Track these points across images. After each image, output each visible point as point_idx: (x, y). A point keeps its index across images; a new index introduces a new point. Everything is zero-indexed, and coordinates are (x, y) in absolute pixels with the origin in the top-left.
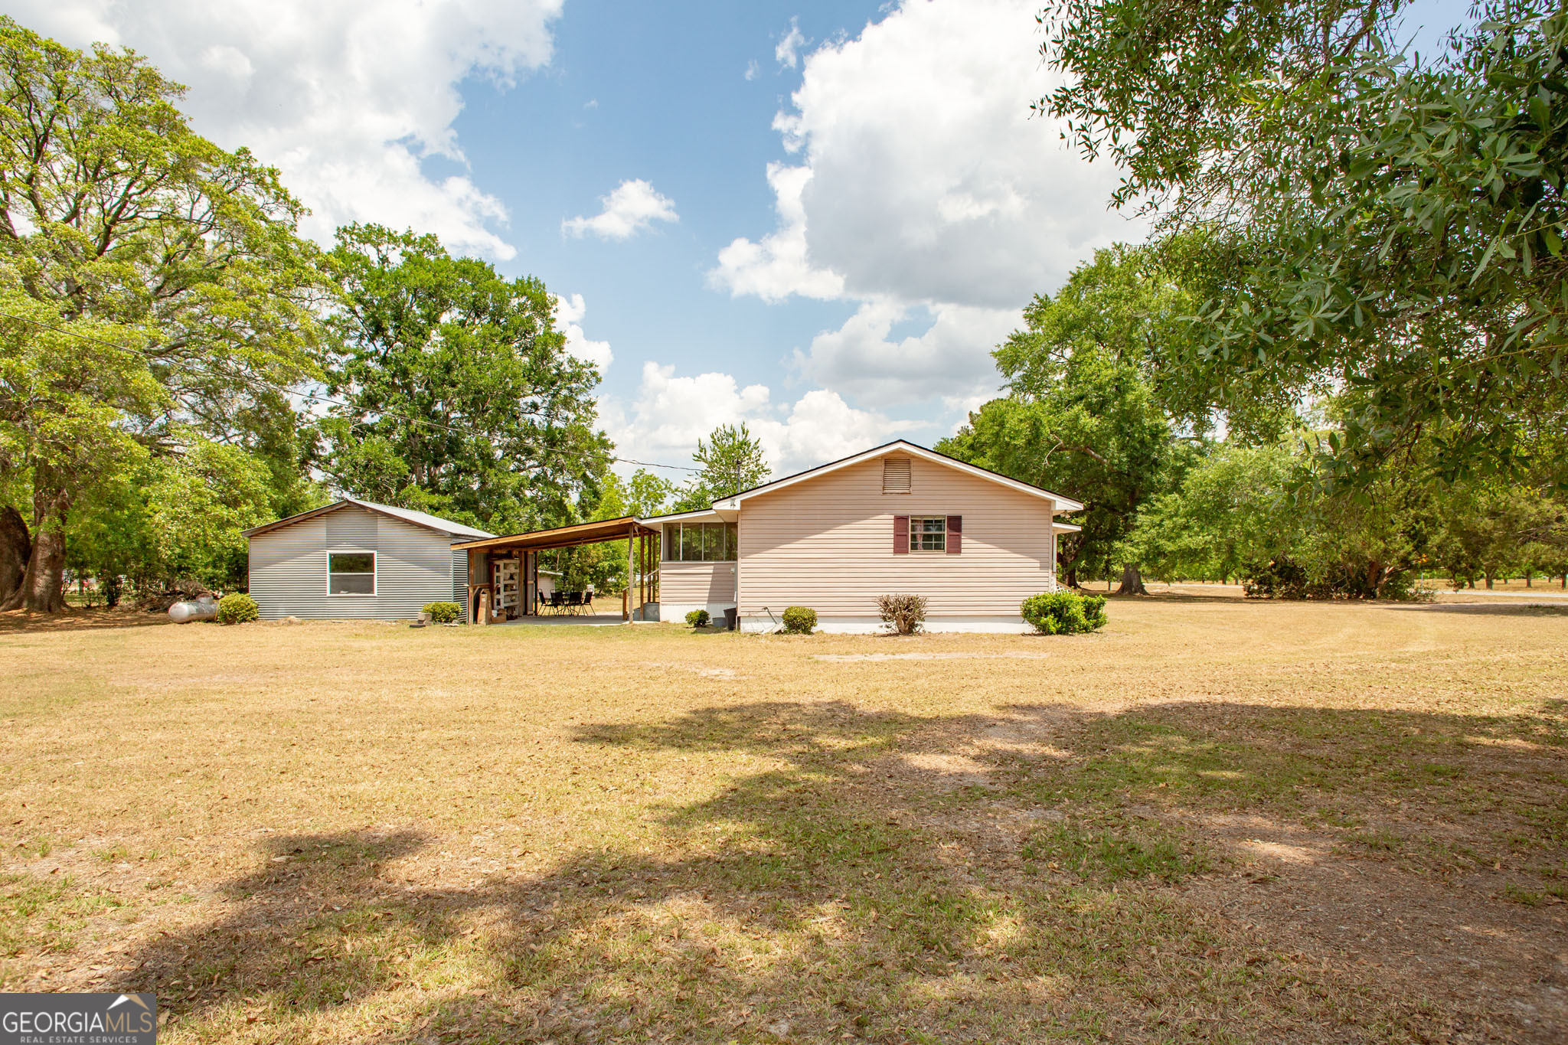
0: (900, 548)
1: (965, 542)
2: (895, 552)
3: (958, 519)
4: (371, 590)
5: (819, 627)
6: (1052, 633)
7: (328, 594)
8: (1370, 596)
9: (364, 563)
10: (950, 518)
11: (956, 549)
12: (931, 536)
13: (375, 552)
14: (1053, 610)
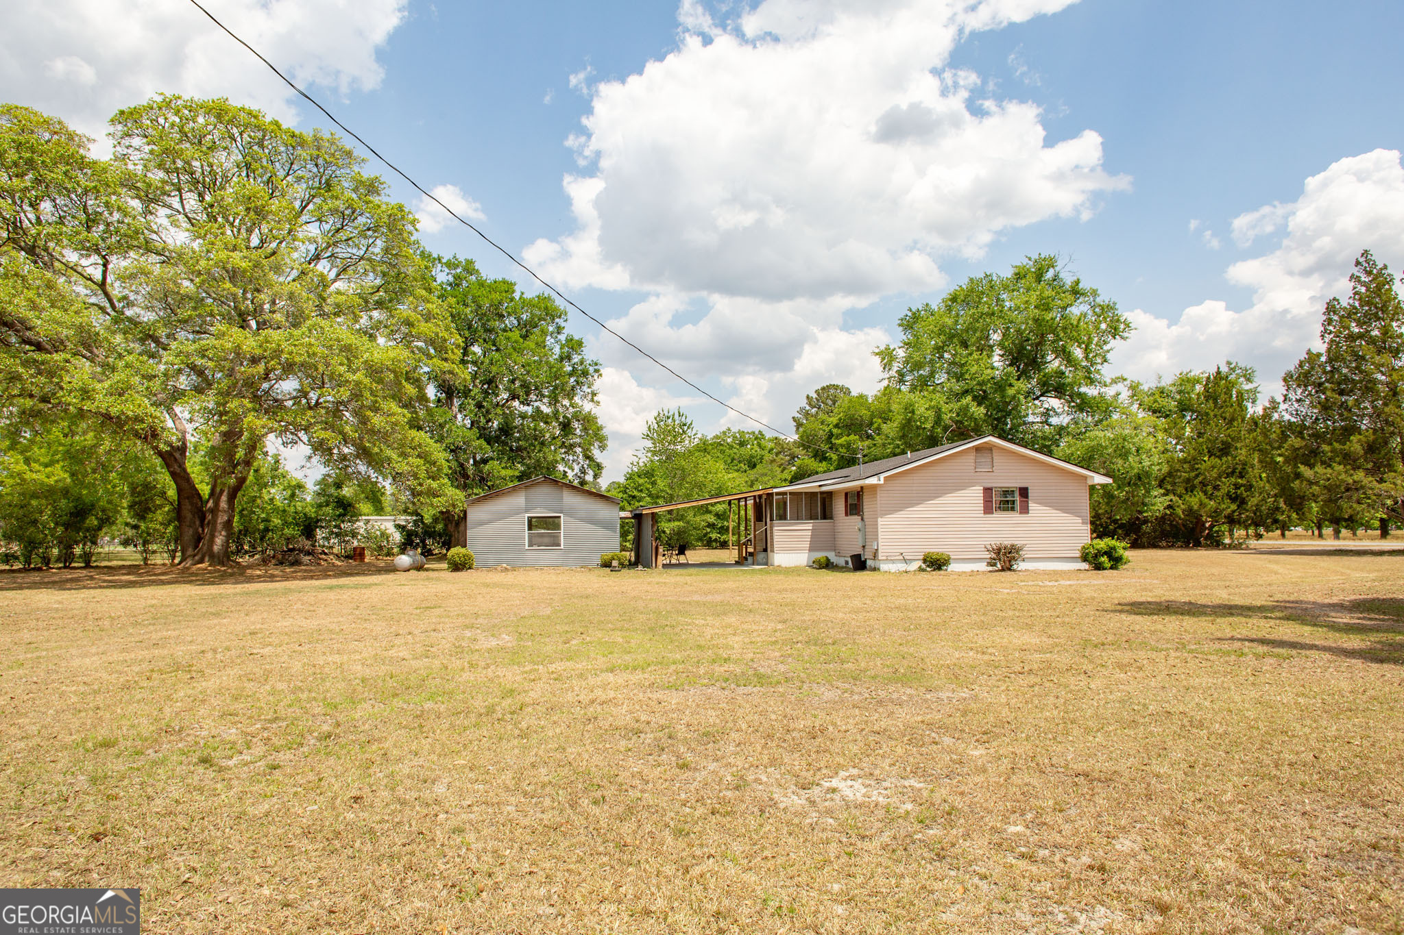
0: (988, 509)
1: (1032, 505)
2: (985, 513)
3: (1026, 489)
4: (559, 545)
5: (953, 567)
6: (1104, 569)
7: (527, 547)
8: (1197, 545)
9: (551, 523)
10: (1021, 489)
11: (1025, 510)
12: (1008, 501)
13: (562, 515)
14: (1105, 553)
